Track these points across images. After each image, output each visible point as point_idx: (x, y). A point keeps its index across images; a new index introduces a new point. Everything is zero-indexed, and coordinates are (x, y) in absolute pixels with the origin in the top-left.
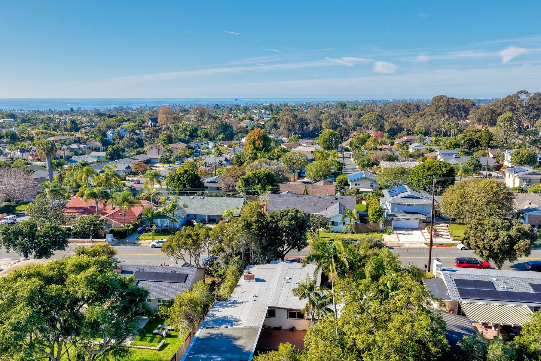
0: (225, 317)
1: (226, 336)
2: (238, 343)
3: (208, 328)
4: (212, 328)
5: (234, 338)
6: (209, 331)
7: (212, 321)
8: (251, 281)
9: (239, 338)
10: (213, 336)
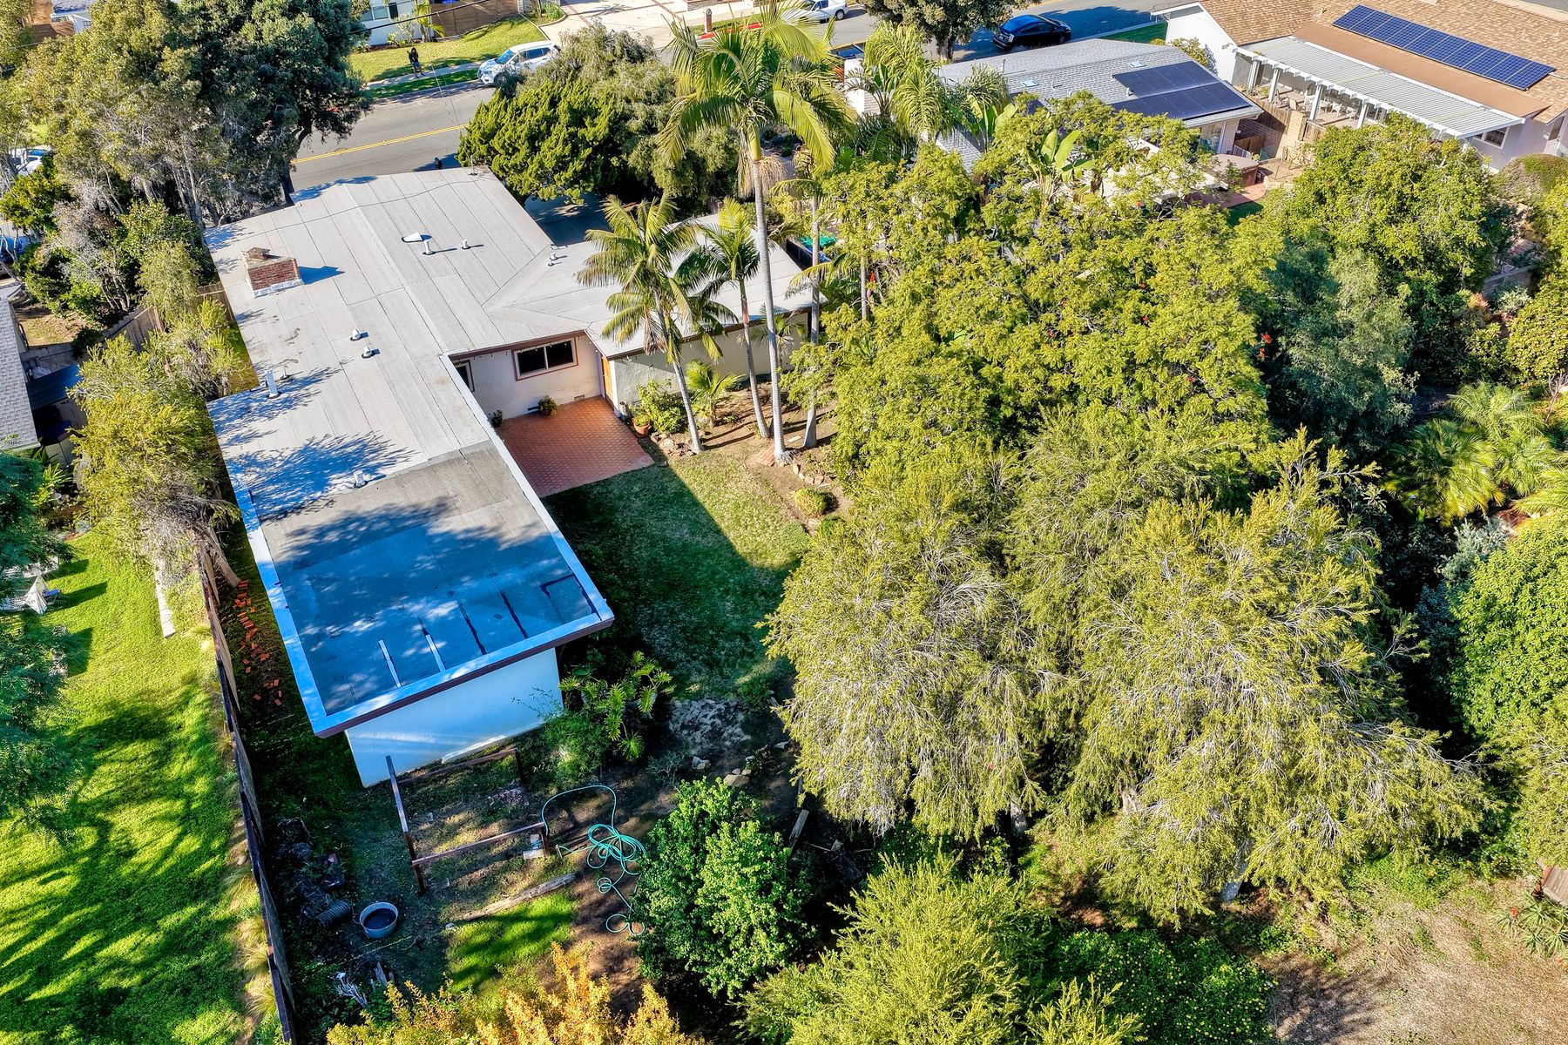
0: (307, 447)
1: (381, 518)
2: (455, 523)
3: (284, 513)
4: (298, 509)
5: (423, 516)
6: (295, 522)
7: (271, 482)
8: (286, 284)
9: (442, 507)
10: (332, 537)
